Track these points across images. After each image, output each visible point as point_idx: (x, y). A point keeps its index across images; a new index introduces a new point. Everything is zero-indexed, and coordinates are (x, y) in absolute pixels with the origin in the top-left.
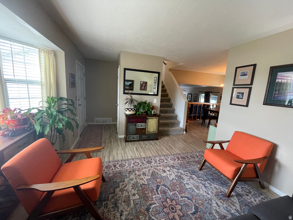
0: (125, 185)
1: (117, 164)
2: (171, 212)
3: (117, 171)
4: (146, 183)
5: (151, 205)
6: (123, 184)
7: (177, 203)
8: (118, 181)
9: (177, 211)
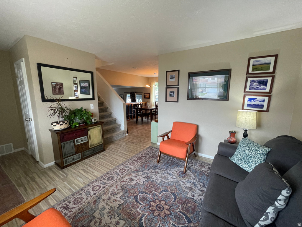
0: (99, 221)
1: (68, 204)
2: (160, 212)
3: (75, 212)
4: (122, 202)
5: (141, 219)
6: (96, 222)
7: (160, 201)
8: (86, 222)
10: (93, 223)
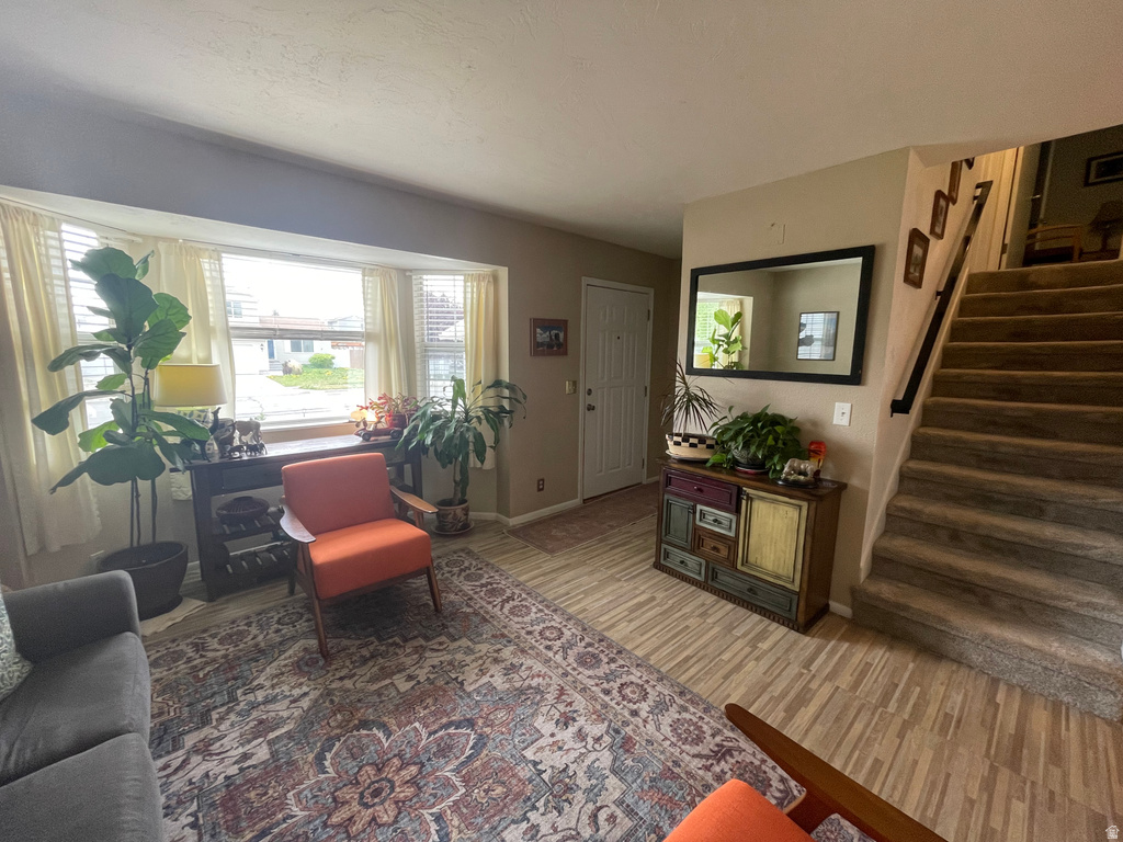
0: (441, 648)
1: (519, 600)
2: (361, 789)
3: (488, 613)
4: (469, 689)
6: (441, 644)
7: (404, 802)
8: (452, 630)
9: (371, 810)
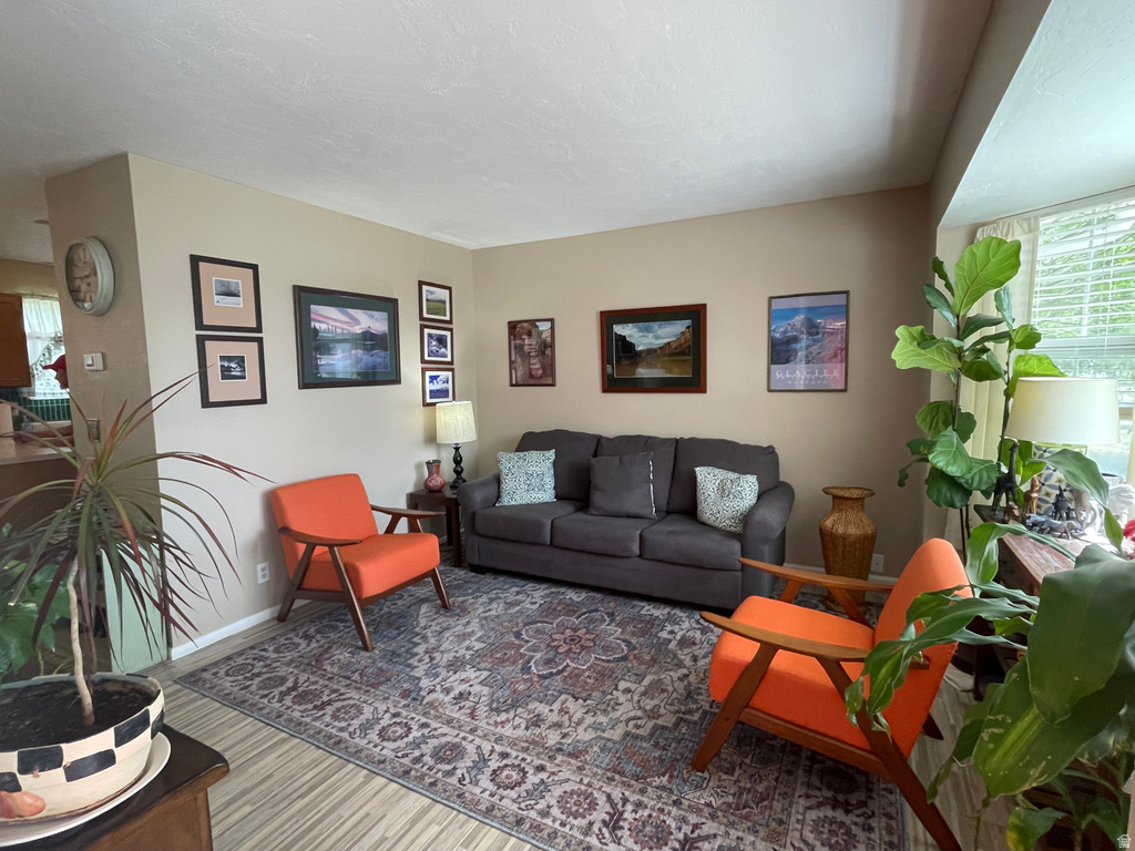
1: (595, 829)
10: (641, 732)
